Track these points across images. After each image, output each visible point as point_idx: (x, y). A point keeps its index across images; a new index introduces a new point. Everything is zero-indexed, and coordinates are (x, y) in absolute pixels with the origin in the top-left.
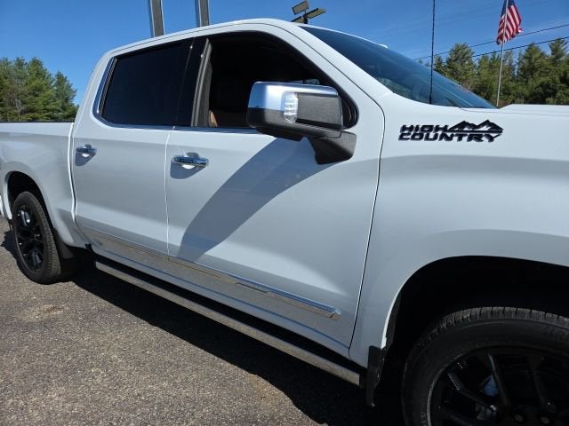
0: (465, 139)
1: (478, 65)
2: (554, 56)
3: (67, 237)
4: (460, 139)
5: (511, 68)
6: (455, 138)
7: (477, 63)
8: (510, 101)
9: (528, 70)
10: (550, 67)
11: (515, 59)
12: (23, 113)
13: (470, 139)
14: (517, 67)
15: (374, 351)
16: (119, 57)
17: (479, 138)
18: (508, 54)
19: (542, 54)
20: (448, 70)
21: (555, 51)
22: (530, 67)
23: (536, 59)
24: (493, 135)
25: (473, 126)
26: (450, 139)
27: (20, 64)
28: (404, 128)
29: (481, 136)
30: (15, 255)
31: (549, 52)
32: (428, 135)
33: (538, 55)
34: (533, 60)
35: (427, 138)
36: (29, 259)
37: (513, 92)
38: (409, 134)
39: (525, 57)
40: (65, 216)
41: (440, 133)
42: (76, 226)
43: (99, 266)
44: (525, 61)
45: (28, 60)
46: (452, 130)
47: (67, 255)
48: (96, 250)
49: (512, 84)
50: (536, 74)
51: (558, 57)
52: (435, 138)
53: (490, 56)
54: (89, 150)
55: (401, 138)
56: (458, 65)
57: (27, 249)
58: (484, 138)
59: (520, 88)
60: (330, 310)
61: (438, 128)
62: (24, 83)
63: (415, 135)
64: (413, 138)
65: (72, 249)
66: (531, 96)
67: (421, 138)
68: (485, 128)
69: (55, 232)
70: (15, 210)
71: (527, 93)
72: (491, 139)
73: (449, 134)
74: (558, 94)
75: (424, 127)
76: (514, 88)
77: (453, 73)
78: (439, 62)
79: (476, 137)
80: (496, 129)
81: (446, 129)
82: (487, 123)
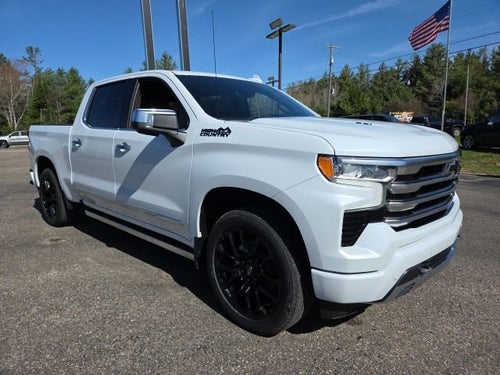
1: (453, 62)
3: (69, 196)
4: (218, 136)
5: (485, 63)
7: (452, 59)
11: (489, 56)
12: (62, 113)
13: (221, 136)
14: (491, 62)
16: (98, 87)
18: (482, 51)
20: (426, 67)
25: (223, 129)
26: (215, 136)
27: (61, 72)
28: (203, 130)
30: (41, 211)
36: (49, 212)
37: (485, 85)
38: (203, 133)
40: (68, 182)
41: (213, 132)
42: (74, 187)
43: (88, 213)
44: (497, 57)
45: (67, 70)
46: (217, 131)
47: (70, 207)
48: (86, 203)
49: (485, 79)
52: (211, 135)
53: (465, 53)
54: (79, 142)
55: (201, 135)
56: (435, 64)
57: (48, 206)
59: (492, 82)
61: (213, 130)
62: (63, 88)
64: (204, 135)
65: (72, 203)
68: (226, 131)
69: (62, 192)
70: (42, 180)
72: (227, 136)
73: (215, 133)
76: (486, 82)
77: (430, 69)
78: (417, 60)
79: (223, 135)
80: (229, 131)
81: (215, 131)
82: (228, 128)
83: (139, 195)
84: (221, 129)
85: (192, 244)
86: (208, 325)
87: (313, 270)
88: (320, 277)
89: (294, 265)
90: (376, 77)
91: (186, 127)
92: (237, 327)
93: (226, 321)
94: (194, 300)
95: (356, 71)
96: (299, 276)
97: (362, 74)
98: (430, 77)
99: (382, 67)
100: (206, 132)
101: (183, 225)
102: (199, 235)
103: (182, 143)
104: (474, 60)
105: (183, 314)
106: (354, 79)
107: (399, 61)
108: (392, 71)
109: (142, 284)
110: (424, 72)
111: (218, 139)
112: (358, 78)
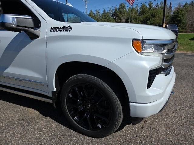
0: (64, 31)
1: (128, 10)
2: (149, 8)
4: (63, 31)
5: (138, 11)
6: (62, 31)
7: (127, 10)
8: (137, 22)
9: (142, 12)
10: (149, 11)
11: (139, 9)
13: (65, 31)
14: (139, 11)
15: (53, 92)
17: (67, 31)
18: (137, 7)
19: (146, 7)
20: (119, 12)
21: (150, 6)
22: (143, 11)
23: (145, 9)
24: (70, 30)
25: (66, 27)
26: (61, 31)
28: (51, 28)
29: (68, 30)
31: (148, 6)
32: (57, 30)
33: (145, 7)
34: (144, 9)
35: (56, 31)
37: (138, 19)
38: (52, 30)
39: (141, 8)
41: (59, 29)
44: (141, 9)
46: (62, 28)
49: (138, 17)
50: (145, 14)
51: (151, 8)
52: (58, 31)
55: (51, 31)
56: (122, 10)
58: (68, 31)
59: (140, 18)
60: (41, 83)
61: (59, 28)
63: (54, 30)
64: (53, 31)
66: (143, 20)
67: (55, 31)
68: (69, 28)
71: (142, 19)
72: (70, 31)
73: (61, 30)
74: (150, 20)
75: (56, 28)
76: (138, 18)
77: (121, 13)
78: (116, 9)
79: (67, 30)
80: (71, 28)
81: (60, 28)
82: (69, 26)
83: (11, 70)
84: (64, 27)
85: (50, 95)
86: (67, 139)
87: (130, 103)
88: (135, 107)
89: (119, 102)
90: (102, 15)
91: (39, 27)
92: (83, 136)
93: (76, 133)
94: (54, 124)
95: (95, 12)
96: (121, 107)
97: (97, 14)
98: (120, 16)
99: (104, 11)
100: (54, 29)
101: (43, 85)
102: (55, 90)
103: (38, 37)
104: (134, 10)
105: (50, 135)
106: (95, 15)
107: (110, 9)
108: (108, 13)
109: (20, 120)
110: (119, 14)
111: (64, 33)
112: (96, 15)
